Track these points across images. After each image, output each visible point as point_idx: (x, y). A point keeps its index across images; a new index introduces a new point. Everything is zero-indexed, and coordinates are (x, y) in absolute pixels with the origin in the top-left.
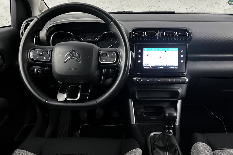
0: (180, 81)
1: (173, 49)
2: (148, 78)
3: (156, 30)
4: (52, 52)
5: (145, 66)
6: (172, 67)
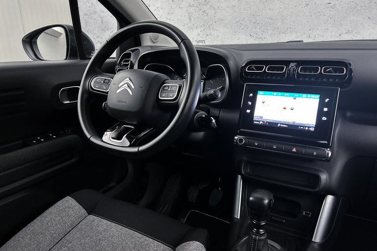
1: (309, 95)
2: (258, 140)
6: (303, 127)
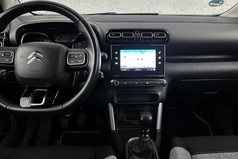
0: (159, 83)
1: (150, 50)
2: (126, 81)
3: (133, 31)
5: (122, 68)
6: (150, 69)
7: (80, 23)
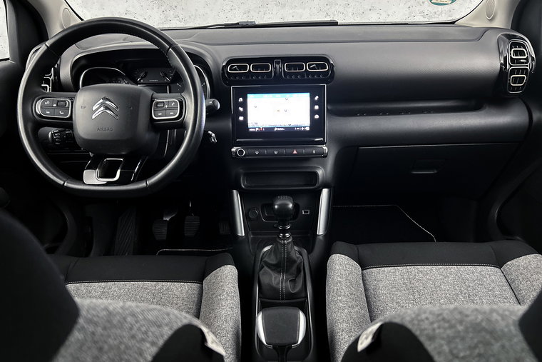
0: (314, 152)
2: (257, 149)
3: (271, 60)
4: (72, 103)
5: (251, 126)
6: (299, 127)
7: (171, 53)
